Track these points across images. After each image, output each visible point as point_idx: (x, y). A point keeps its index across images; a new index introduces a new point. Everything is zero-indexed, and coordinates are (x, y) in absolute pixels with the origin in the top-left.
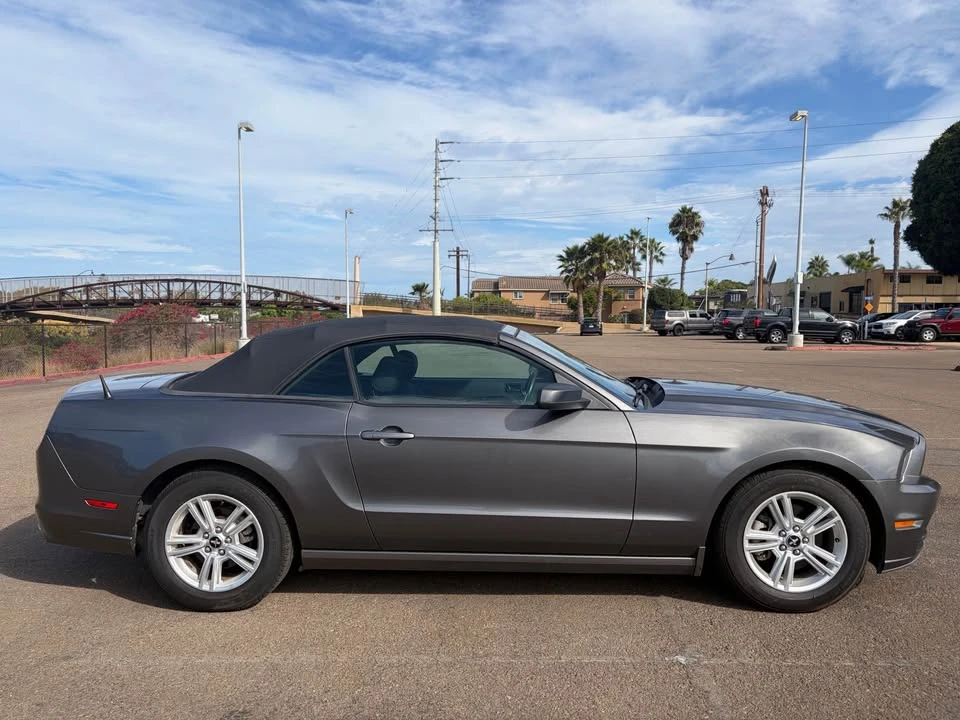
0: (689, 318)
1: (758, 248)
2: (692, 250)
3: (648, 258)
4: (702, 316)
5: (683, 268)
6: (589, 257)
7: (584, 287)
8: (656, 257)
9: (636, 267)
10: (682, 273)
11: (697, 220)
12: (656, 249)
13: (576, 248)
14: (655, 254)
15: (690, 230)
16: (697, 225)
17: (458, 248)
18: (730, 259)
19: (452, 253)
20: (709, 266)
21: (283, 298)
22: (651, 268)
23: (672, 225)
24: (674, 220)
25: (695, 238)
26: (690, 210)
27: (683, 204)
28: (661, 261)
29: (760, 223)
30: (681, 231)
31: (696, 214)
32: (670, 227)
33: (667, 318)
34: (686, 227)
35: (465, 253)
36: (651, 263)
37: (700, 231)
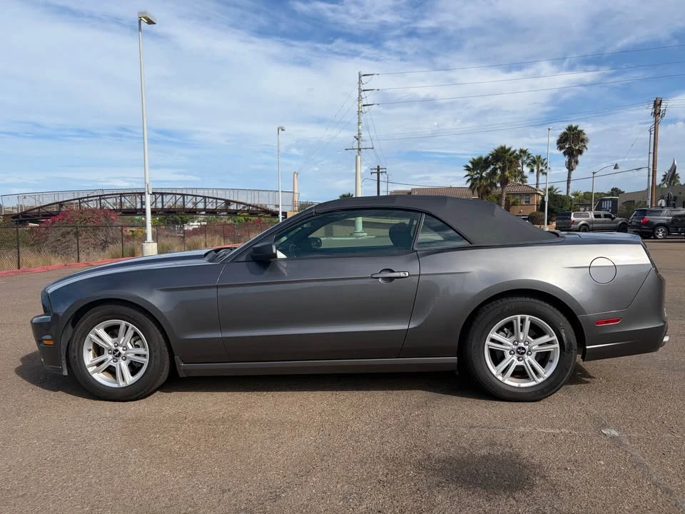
0: (595, 219)
1: (652, 155)
2: (577, 162)
3: (536, 170)
4: (606, 216)
5: (569, 177)
6: (492, 167)
7: (488, 193)
8: (542, 170)
9: (523, 178)
10: (569, 182)
11: (582, 137)
12: (542, 164)
13: (480, 159)
14: (541, 168)
15: (575, 145)
16: (583, 140)
17: (378, 167)
18: (615, 168)
19: (374, 171)
20: (595, 175)
21: (233, 207)
22: (538, 180)
23: (559, 142)
24: (561, 137)
25: (580, 152)
26: (576, 128)
27: (569, 124)
28: (546, 174)
29: (653, 132)
30: (567, 146)
31: (581, 131)
32: (558, 143)
33: (573, 218)
34: (572, 143)
35: (383, 170)
36: (537, 176)
37: (585, 146)
